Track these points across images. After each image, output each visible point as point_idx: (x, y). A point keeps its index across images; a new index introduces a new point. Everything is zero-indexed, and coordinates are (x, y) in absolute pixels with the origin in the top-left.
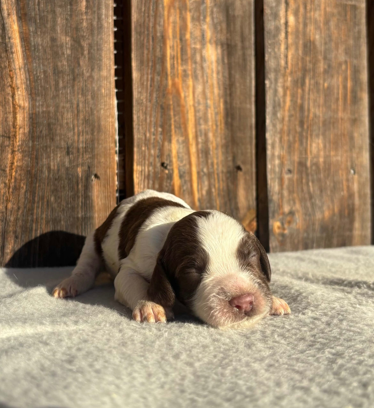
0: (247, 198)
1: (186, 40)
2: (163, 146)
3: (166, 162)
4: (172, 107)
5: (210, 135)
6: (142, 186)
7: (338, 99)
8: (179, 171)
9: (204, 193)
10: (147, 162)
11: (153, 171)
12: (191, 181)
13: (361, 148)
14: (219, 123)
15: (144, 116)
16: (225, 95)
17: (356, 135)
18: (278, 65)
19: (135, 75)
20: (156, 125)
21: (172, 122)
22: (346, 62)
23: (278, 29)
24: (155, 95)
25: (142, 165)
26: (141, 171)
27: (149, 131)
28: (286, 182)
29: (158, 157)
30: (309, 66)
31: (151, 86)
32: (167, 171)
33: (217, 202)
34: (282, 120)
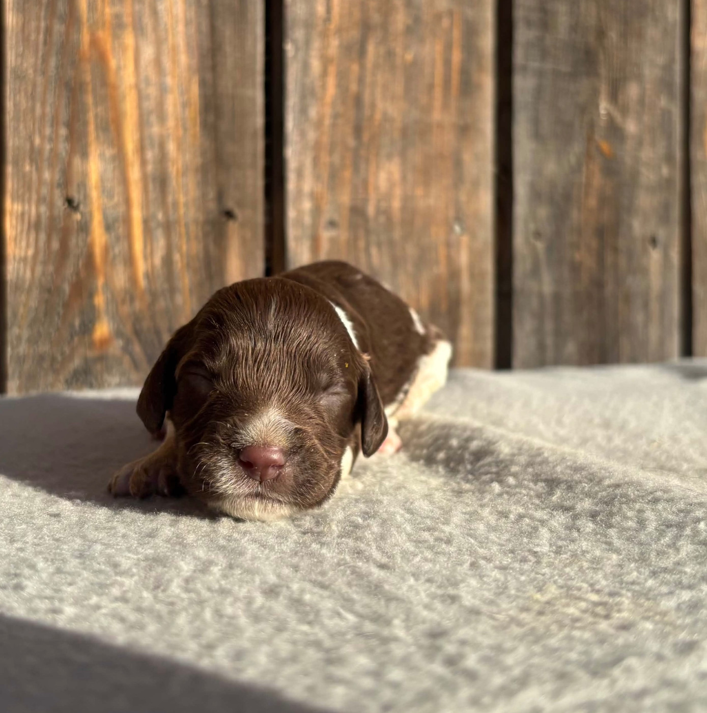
2: (70, 164)
3: (76, 196)
4: (90, 88)
5: (171, 147)
6: (24, 244)
7: (431, 87)
8: (105, 217)
9: (158, 261)
10: (34, 197)
11: (48, 214)
12: (129, 237)
13: (476, 184)
15: (30, 104)
16: (201, 69)
17: (467, 157)
18: (312, 13)
20: (55, 123)
21: (91, 116)
22: (451, 13)
24: (53, 62)
25: (23, 201)
26: (23, 214)
27: (40, 132)
29: (59, 185)
30: (376, 18)
31: (45, 43)
32: (78, 217)
33: (185, 281)
34: (319, 124)
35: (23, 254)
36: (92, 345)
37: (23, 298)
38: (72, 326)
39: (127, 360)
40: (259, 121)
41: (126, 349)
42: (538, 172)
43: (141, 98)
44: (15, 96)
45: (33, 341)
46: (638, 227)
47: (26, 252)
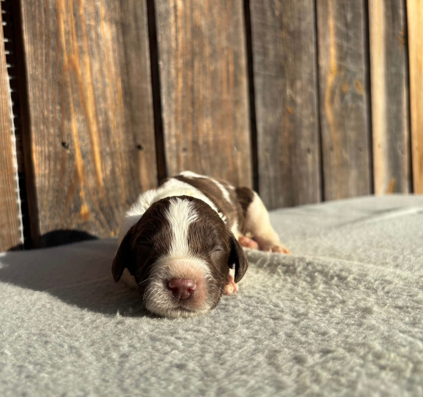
0: (149, 176)
1: (80, 16)
2: (62, 124)
3: (67, 141)
4: (70, 84)
5: (110, 114)
6: (43, 168)
7: (222, 82)
8: (82, 151)
9: (108, 172)
10: (46, 142)
11: (54, 151)
12: (94, 161)
13: (242, 128)
14: (118, 102)
15: (41, 93)
16: (122, 74)
17: (238, 115)
18: (170, 47)
19: (28, 48)
20: (54, 102)
21: (71, 99)
22: (227, 48)
23: (167, 12)
24: (50, 71)
25: (41, 145)
26: (41, 152)
27: (47, 108)
28: (182, 160)
29: (58, 136)
30: (197, 49)
31: (46, 61)
32: (68, 152)
33: (122, 181)
34: (176, 101)
35: (43, 173)
36: (80, 216)
37: (45, 196)
38: (70, 208)
39: (97, 223)
40: (150, 100)
41: (97, 218)
42: (266, 122)
43: (94, 89)
44: (33, 89)
45: (52, 218)
46: (304, 144)
47: (45, 171)
